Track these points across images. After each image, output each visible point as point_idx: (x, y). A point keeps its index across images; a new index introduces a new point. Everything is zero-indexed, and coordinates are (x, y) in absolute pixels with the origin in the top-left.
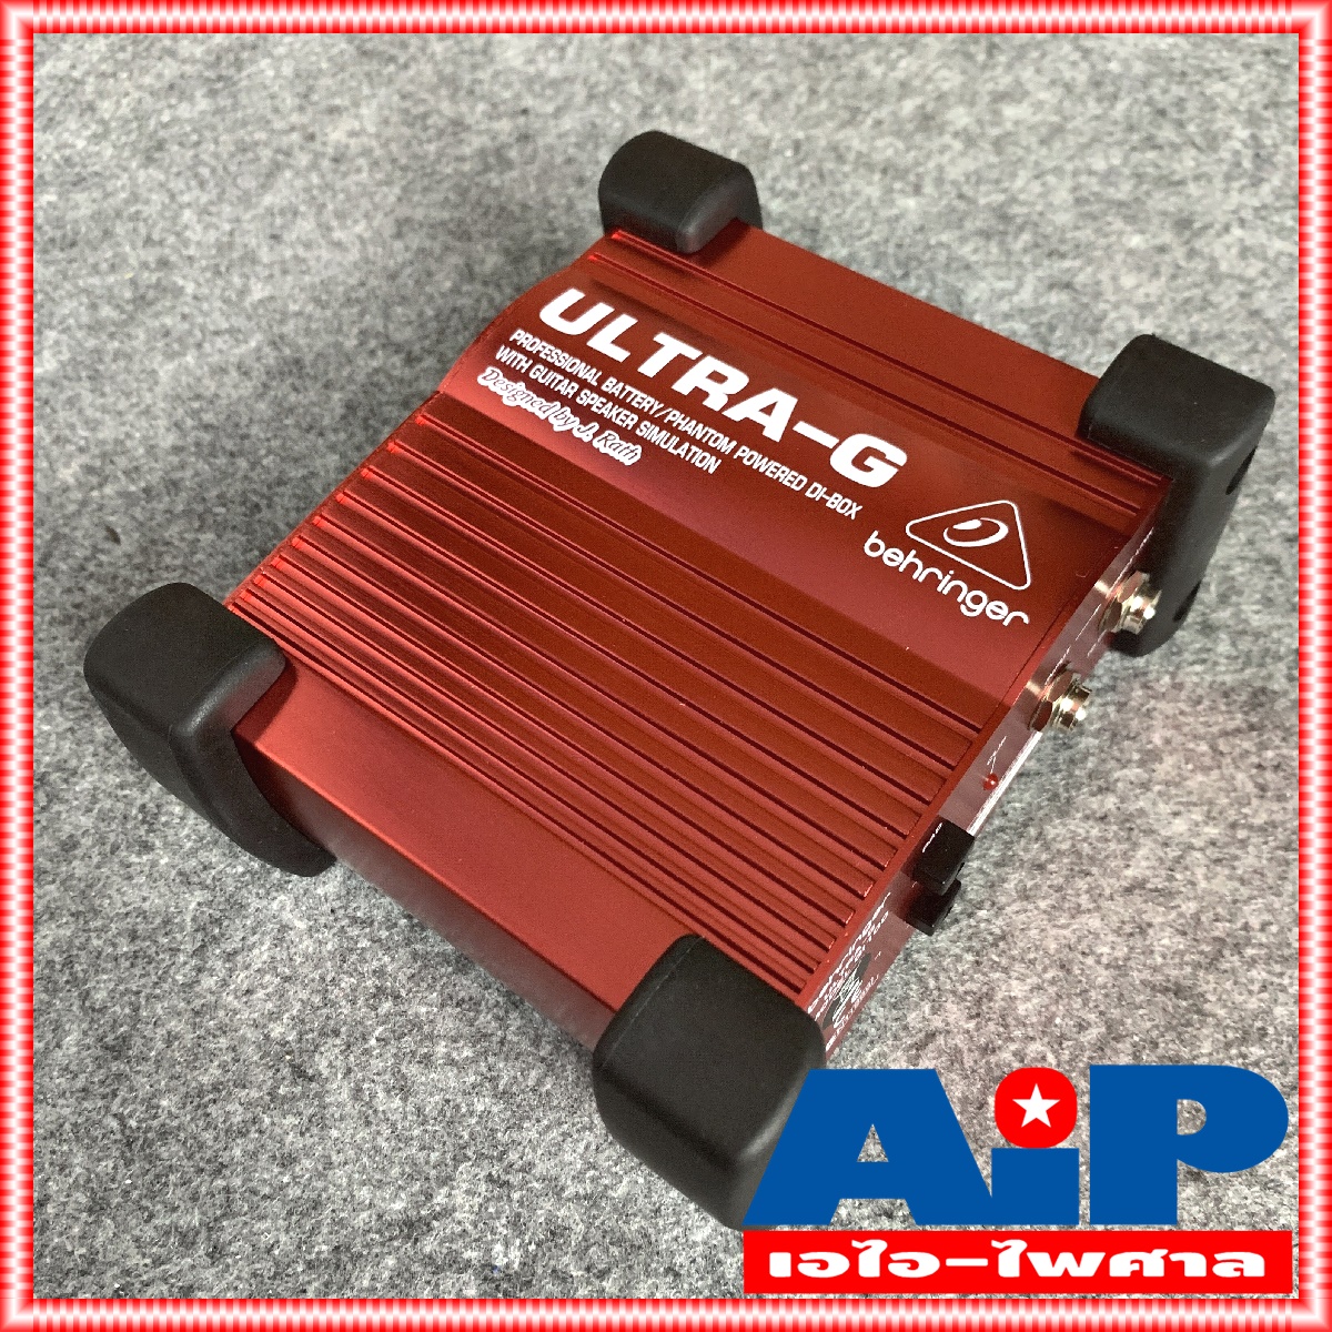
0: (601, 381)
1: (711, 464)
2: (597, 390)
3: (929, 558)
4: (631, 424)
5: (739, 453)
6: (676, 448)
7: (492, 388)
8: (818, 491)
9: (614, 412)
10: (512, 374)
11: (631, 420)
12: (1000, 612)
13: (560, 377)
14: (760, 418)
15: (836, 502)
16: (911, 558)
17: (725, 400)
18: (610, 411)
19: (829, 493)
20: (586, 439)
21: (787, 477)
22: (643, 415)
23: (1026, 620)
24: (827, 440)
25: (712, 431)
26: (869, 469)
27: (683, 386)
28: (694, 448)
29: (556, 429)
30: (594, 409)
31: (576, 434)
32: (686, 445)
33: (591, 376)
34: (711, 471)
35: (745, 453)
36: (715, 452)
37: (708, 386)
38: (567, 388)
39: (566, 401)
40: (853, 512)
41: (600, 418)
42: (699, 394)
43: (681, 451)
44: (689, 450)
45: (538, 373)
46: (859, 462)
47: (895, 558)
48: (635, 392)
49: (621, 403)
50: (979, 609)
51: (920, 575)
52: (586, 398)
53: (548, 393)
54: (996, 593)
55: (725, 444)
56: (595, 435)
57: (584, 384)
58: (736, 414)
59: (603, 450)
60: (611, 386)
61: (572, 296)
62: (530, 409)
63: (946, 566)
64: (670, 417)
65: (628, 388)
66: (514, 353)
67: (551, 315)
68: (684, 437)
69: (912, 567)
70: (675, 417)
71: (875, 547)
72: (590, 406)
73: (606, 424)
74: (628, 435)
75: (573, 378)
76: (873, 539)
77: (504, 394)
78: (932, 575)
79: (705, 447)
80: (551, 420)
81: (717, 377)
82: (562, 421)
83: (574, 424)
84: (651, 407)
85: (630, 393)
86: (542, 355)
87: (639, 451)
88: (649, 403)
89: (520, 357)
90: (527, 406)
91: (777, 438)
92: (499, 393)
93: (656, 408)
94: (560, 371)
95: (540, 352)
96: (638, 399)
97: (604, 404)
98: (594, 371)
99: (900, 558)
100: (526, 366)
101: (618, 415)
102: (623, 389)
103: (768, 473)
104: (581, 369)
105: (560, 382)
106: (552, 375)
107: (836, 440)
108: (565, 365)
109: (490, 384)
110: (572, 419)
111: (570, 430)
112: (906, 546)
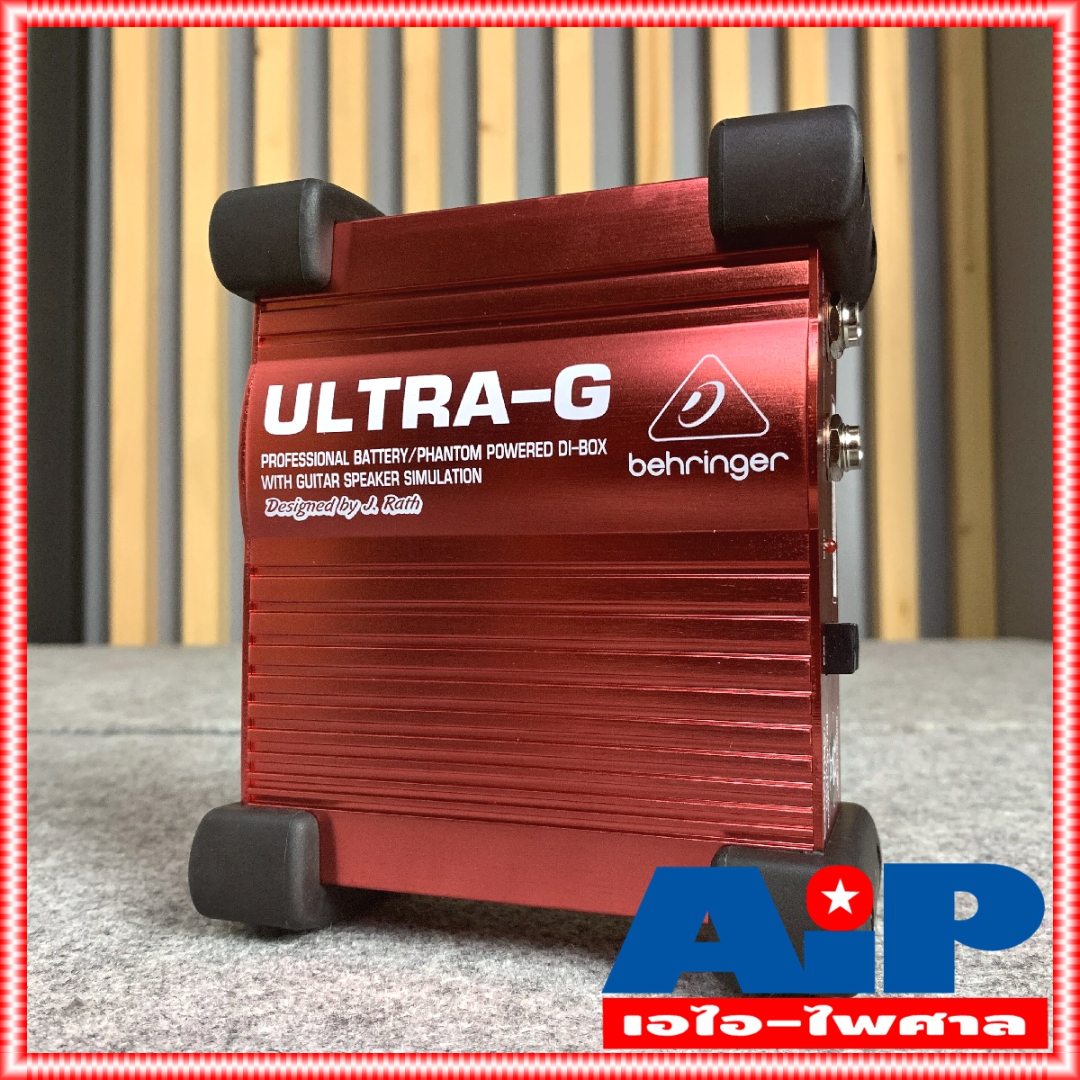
0: (350, 458)
1: (477, 475)
2: (353, 468)
3: (682, 450)
4: (397, 479)
5: (489, 453)
6: (442, 479)
7: (281, 515)
8: (566, 448)
9: (378, 478)
10: (288, 495)
11: (395, 478)
12: (761, 462)
13: (320, 475)
14: (482, 411)
15: (585, 447)
16: (669, 460)
17: (447, 412)
18: (375, 480)
19: (575, 444)
20: (376, 512)
21: (536, 449)
22: (400, 467)
23: (786, 457)
24: (541, 396)
25: (457, 448)
26: (588, 402)
27: (409, 422)
28: (455, 471)
29: (349, 517)
30: (362, 485)
31: (365, 513)
32: (448, 471)
33: (340, 459)
34: (480, 481)
35: (492, 450)
36: (472, 464)
37: (426, 407)
38: (332, 481)
39: (340, 491)
40: (603, 448)
41: (372, 490)
42: (425, 420)
43: (448, 479)
44: (452, 474)
45: (303, 483)
46: (579, 401)
47: (658, 467)
48: (381, 451)
49: (377, 467)
50: (745, 469)
51: (685, 469)
52: (352, 480)
53: (322, 494)
54: (749, 448)
55: (474, 452)
56: (379, 505)
57: (340, 469)
58: (463, 420)
59: (393, 513)
60: (361, 457)
61: (275, 394)
62: (320, 514)
63: (697, 448)
64: (419, 456)
65: (373, 451)
66: (274, 477)
67: (273, 425)
68: (442, 466)
69: (675, 466)
70: (423, 453)
71: (638, 467)
72: (358, 484)
73: (380, 492)
74: (402, 490)
75: (328, 469)
76: (632, 462)
77: (293, 513)
78: (694, 463)
79: (461, 464)
80: (340, 513)
81: (427, 394)
82: (349, 509)
83: (358, 505)
84: (401, 457)
85: (377, 454)
86: (294, 465)
87: (419, 498)
88: (397, 454)
89: (280, 477)
90: (315, 513)
91: (506, 421)
92: (289, 515)
93: (404, 455)
94: (315, 469)
95: (290, 463)
96: (387, 456)
97: (367, 476)
98: (339, 453)
99: (662, 465)
100: (290, 482)
101: (383, 478)
102: (371, 455)
103: (521, 456)
104: (329, 458)
105: (323, 478)
106: (313, 477)
107: (549, 391)
108: (316, 462)
109: (276, 512)
110: (354, 503)
111: (359, 512)
112: (659, 451)
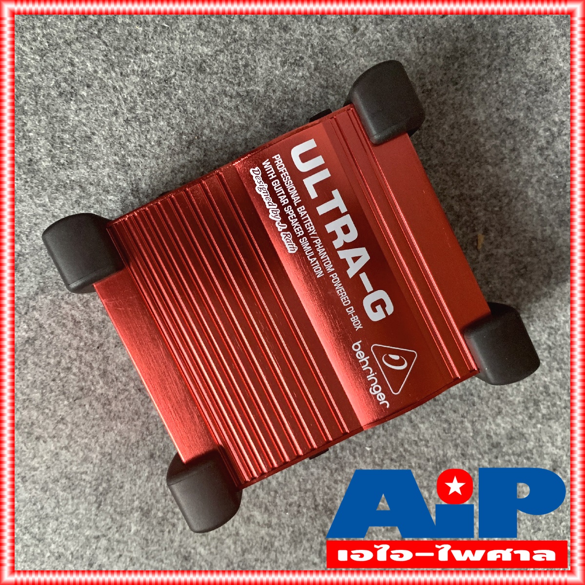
0: (299, 205)
1: (320, 274)
2: (295, 208)
3: (372, 363)
4: (300, 235)
5: (332, 275)
6: (311, 257)
7: (254, 179)
8: (351, 311)
9: (296, 225)
10: (265, 178)
11: (300, 233)
12: (382, 398)
13: (283, 192)
14: (350, 262)
15: (355, 320)
16: (366, 359)
17: (342, 244)
18: (294, 223)
19: (355, 314)
20: (280, 230)
21: (344, 297)
22: (306, 234)
23: (388, 406)
24: (369, 287)
25: (328, 258)
26: (375, 311)
27: (330, 227)
28: (317, 262)
30: (289, 218)
31: (276, 224)
32: (315, 259)
33: (296, 200)
34: (318, 277)
35: (335, 276)
36: (324, 269)
37: (340, 233)
38: (284, 200)
39: (281, 207)
40: (358, 327)
41: (289, 224)
42: (334, 236)
43: (312, 261)
44: (315, 262)
45: (276, 184)
46: (374, 306)
47: (361, 356)
48: (309, 220)
49: (301, 222)
50: (376, 392)
51: (365, 368)
52: (289, 211)
53: (275, 197)
54: (385, 390)
55: (330, 268)
56: (284, 230)
57: (291, 202)
58: (342, 254)
59: (283, 239)
60: (302, 210)
61: (311, 144)
62: (264, 200)
63: (376, 369)
64: (316, 241)
65: (308, 216)
66: (271, 166)
67: (296, 152)
68: (316, 255)
69: (364, 363)
70: (318, 242)
71: (356, 347)
72: (288, 215)
73: (290, 228)
74: (296, 239)
75: (288, 196)
76: (358, 343)
77: (258, 185)
78: (369, 370)
79: (321, 264)
80: (270, 211)
81: (346, 230)
82: (274, 214)
83: (278, 219)
84: (312, 232)
85: (307, 219)
86: (282, 175)
87: (296, 249)
88: (312, 229)
89: (273, 170)
90: (264, 198)
91: (351, 276)
92: (256, 183)
93: (313, 233)
94: (285, 189)
95: (282, 172)
96: (308, 224)
97: (294, 218)
98: (299, 198)
99: (362, 357)
100: (273, 177)
101: (297, 227)
102: (305, 215)
103: (338, 291)
104: (294, 193)
105: (282, 195)
106: (281, 189)
107: (372, 290)
108: (289, 187)
109: (254, 176)
110: (278, 217)
111: (275, 221)
112: (367, 353)
